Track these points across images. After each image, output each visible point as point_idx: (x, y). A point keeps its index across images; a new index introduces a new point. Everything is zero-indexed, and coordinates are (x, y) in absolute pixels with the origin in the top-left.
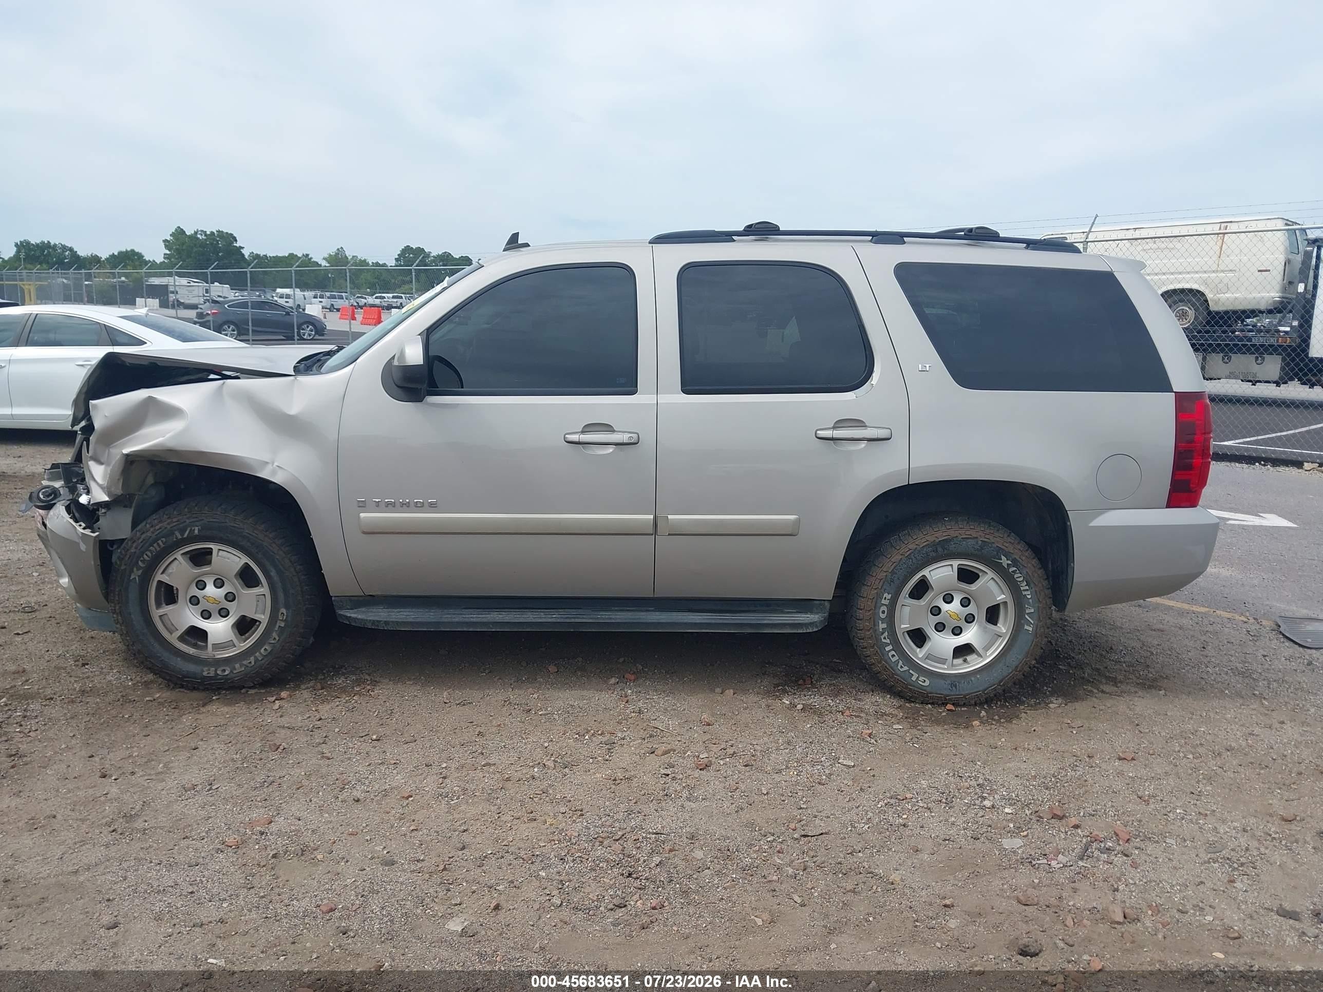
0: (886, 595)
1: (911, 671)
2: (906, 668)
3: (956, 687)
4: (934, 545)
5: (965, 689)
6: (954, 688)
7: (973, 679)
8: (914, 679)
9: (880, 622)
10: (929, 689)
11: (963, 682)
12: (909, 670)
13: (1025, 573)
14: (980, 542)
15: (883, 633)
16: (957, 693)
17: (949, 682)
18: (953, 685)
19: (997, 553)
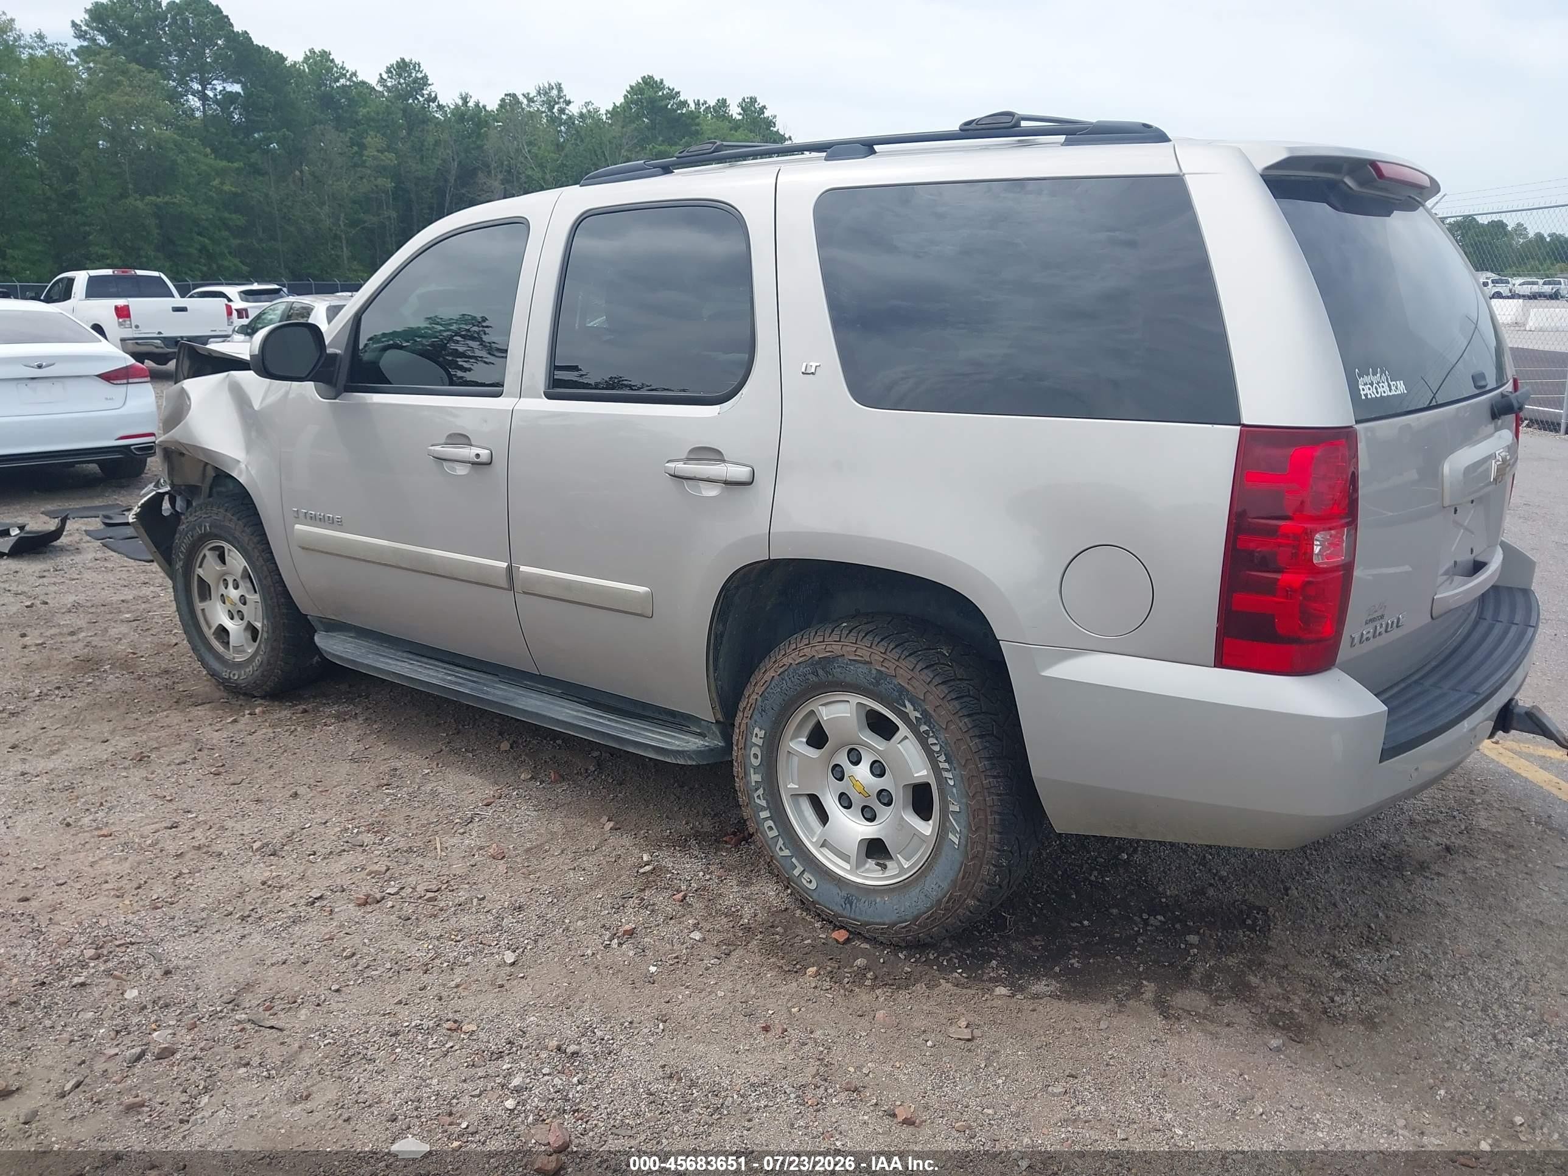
0: (757, 730)
1: (794, 860)
2: (787, 853)
3: (851, 906)
4: (812, 664)
5: (863, 913)
6: (848, 905)
7: (878, 900)
8: (796, 872)
9: (752, 771)
10: (815, 896)
11: (863, 900)
12: (792, 857)
13: (943, 739)
14: (874, 672)
15: (757, 790)
16: (852, 916)
17: (844, 894)
18: (848, 900)
19: (900, 696)
